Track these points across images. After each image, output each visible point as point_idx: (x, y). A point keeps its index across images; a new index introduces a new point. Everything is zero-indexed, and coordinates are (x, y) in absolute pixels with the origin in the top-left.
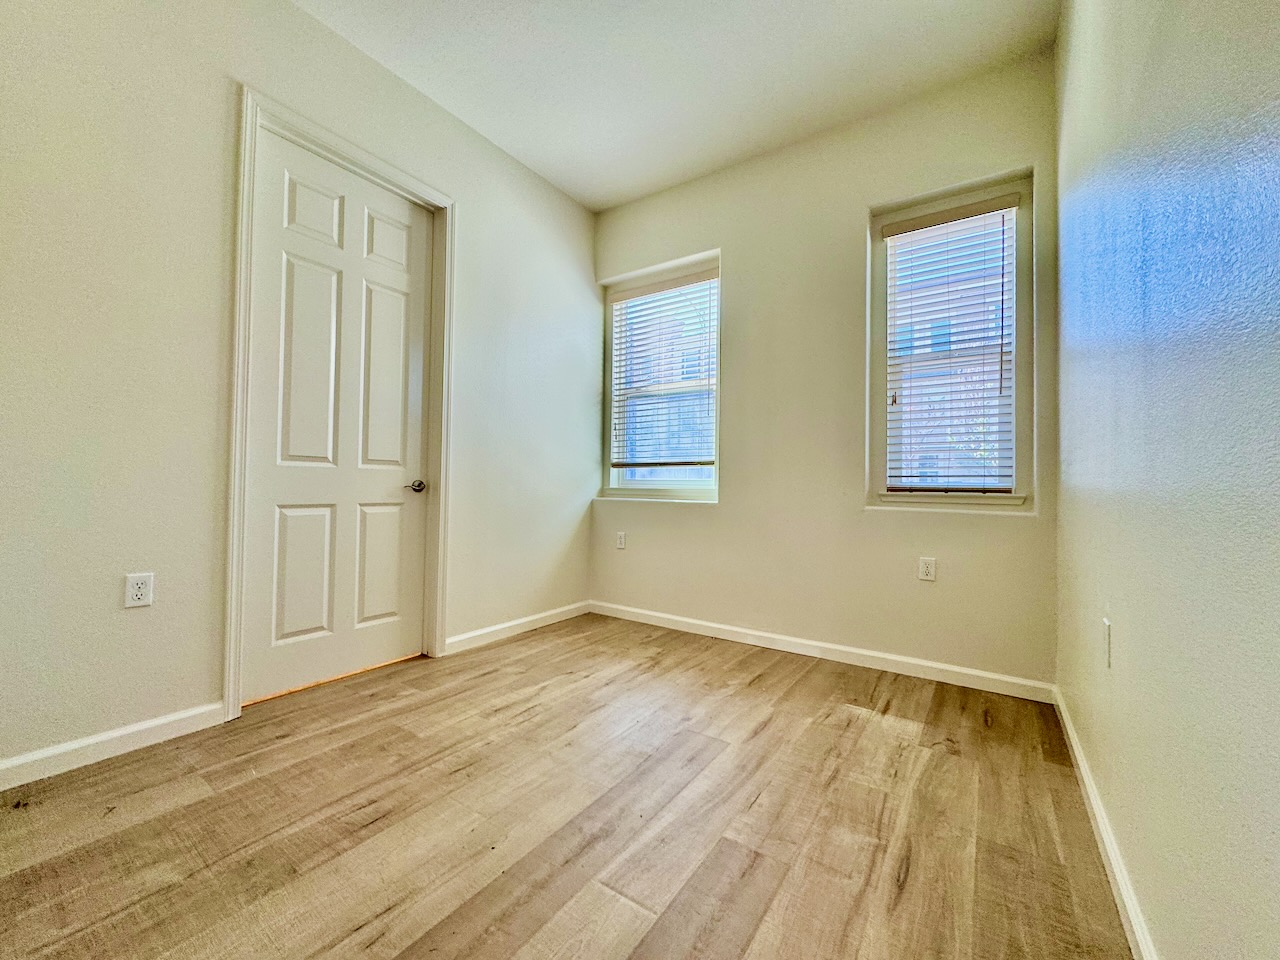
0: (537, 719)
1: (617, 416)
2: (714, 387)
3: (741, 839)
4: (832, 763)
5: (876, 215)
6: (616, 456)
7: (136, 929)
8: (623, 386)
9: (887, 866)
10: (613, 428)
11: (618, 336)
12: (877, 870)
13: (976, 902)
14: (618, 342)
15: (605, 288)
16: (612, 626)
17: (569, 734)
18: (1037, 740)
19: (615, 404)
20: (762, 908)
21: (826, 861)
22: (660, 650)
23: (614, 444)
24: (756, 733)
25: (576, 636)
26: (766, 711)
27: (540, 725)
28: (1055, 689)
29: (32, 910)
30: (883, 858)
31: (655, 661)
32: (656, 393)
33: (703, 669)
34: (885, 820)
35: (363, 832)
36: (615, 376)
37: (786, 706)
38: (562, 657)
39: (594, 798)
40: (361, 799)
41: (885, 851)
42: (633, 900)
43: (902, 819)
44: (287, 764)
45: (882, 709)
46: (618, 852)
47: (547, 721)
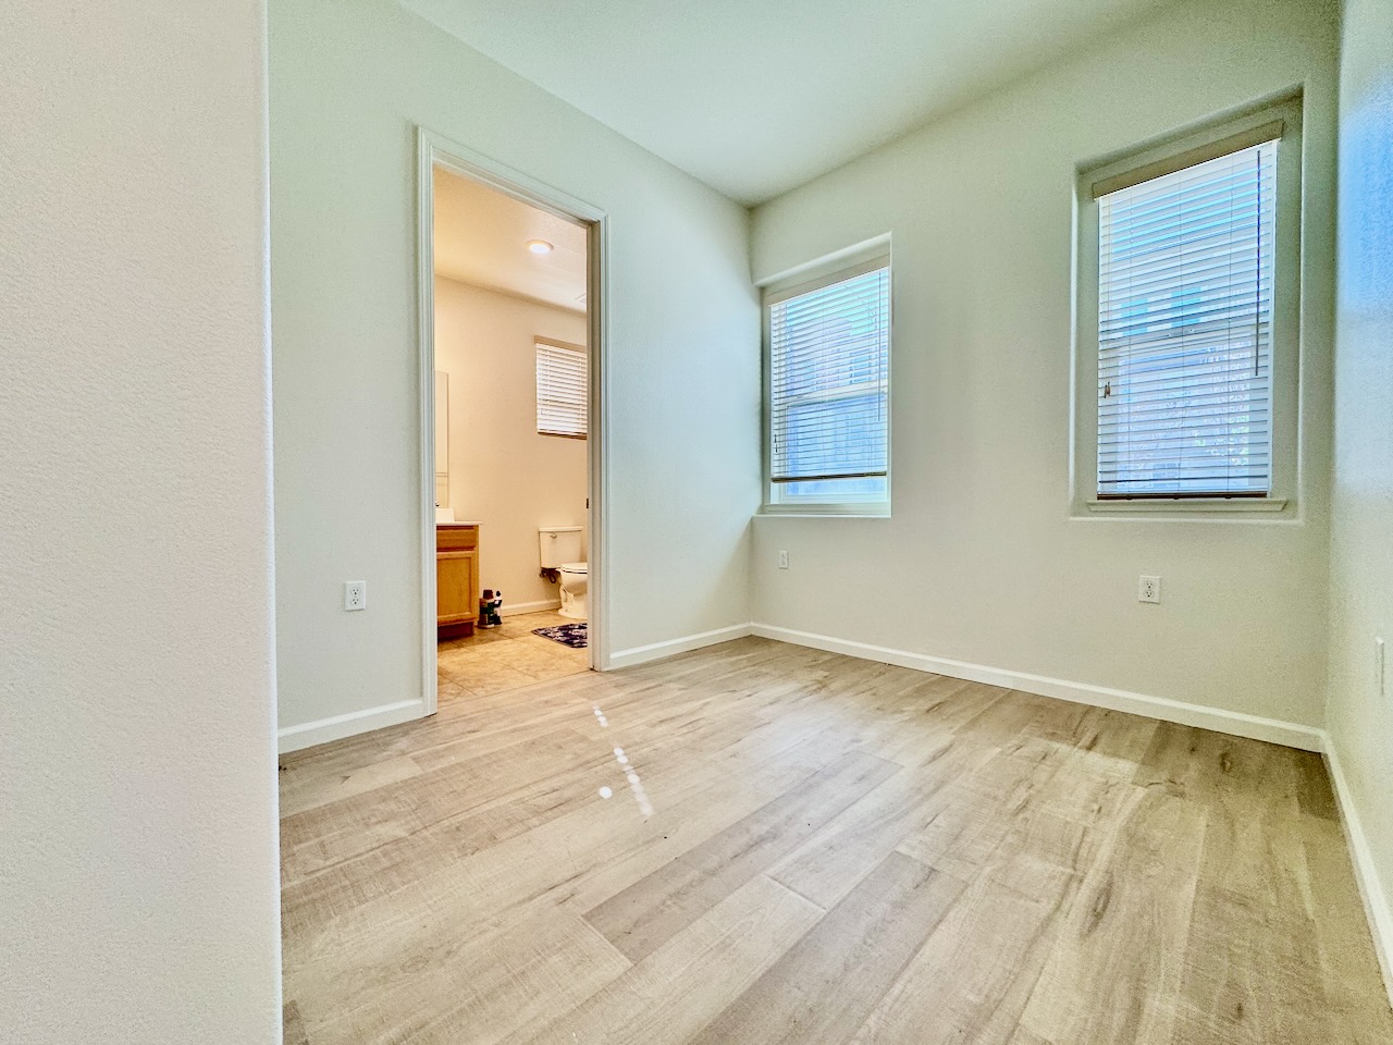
0: (701, 731)
1: (777, 427)
2: (886, 390)
3: (915, 855)
4: (1022, 793)
5: (1083, 172)
6: (776, 470)
7: (378, 868)
8: (783, 395)
9: (1082, 897)
10: (773, 439)
11: (777, 340)
12: (1070, 899)
13: (1191, 941)
14: (777, 346)
15: (762, 290)
16: (776, 649)
17: (733, 747)
18: (1292, 789)
19: (775, 414)
20: (936, 917)
21: (1011, 883)
22: (827, 674)
23: (774, 457)
24: (934, 758)
25: (740, 657)
26: (945, 738)
27: (704, 737)
28: (1322, 734)
29: (303, 845)
30: (1079, 888)
31: (822, 685)
32: (820, 400)
33: (874, 694)
34: (1083, 852)
35: (549, 814)
36: (774, 383)
37: (971, 734)
38: (724, 677)
39: (761, 805)
40: (545, 786)
41: (1081, 881)
42: (803, 895)
43: (1104, 854)
44: (480, 754)
45: (1088, 743)
46: (785, 853)
47: (713, 734)
